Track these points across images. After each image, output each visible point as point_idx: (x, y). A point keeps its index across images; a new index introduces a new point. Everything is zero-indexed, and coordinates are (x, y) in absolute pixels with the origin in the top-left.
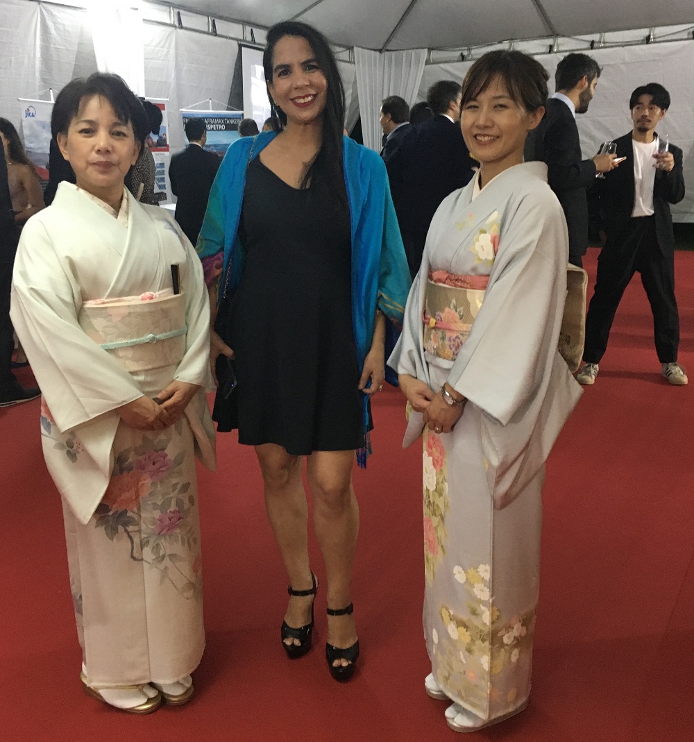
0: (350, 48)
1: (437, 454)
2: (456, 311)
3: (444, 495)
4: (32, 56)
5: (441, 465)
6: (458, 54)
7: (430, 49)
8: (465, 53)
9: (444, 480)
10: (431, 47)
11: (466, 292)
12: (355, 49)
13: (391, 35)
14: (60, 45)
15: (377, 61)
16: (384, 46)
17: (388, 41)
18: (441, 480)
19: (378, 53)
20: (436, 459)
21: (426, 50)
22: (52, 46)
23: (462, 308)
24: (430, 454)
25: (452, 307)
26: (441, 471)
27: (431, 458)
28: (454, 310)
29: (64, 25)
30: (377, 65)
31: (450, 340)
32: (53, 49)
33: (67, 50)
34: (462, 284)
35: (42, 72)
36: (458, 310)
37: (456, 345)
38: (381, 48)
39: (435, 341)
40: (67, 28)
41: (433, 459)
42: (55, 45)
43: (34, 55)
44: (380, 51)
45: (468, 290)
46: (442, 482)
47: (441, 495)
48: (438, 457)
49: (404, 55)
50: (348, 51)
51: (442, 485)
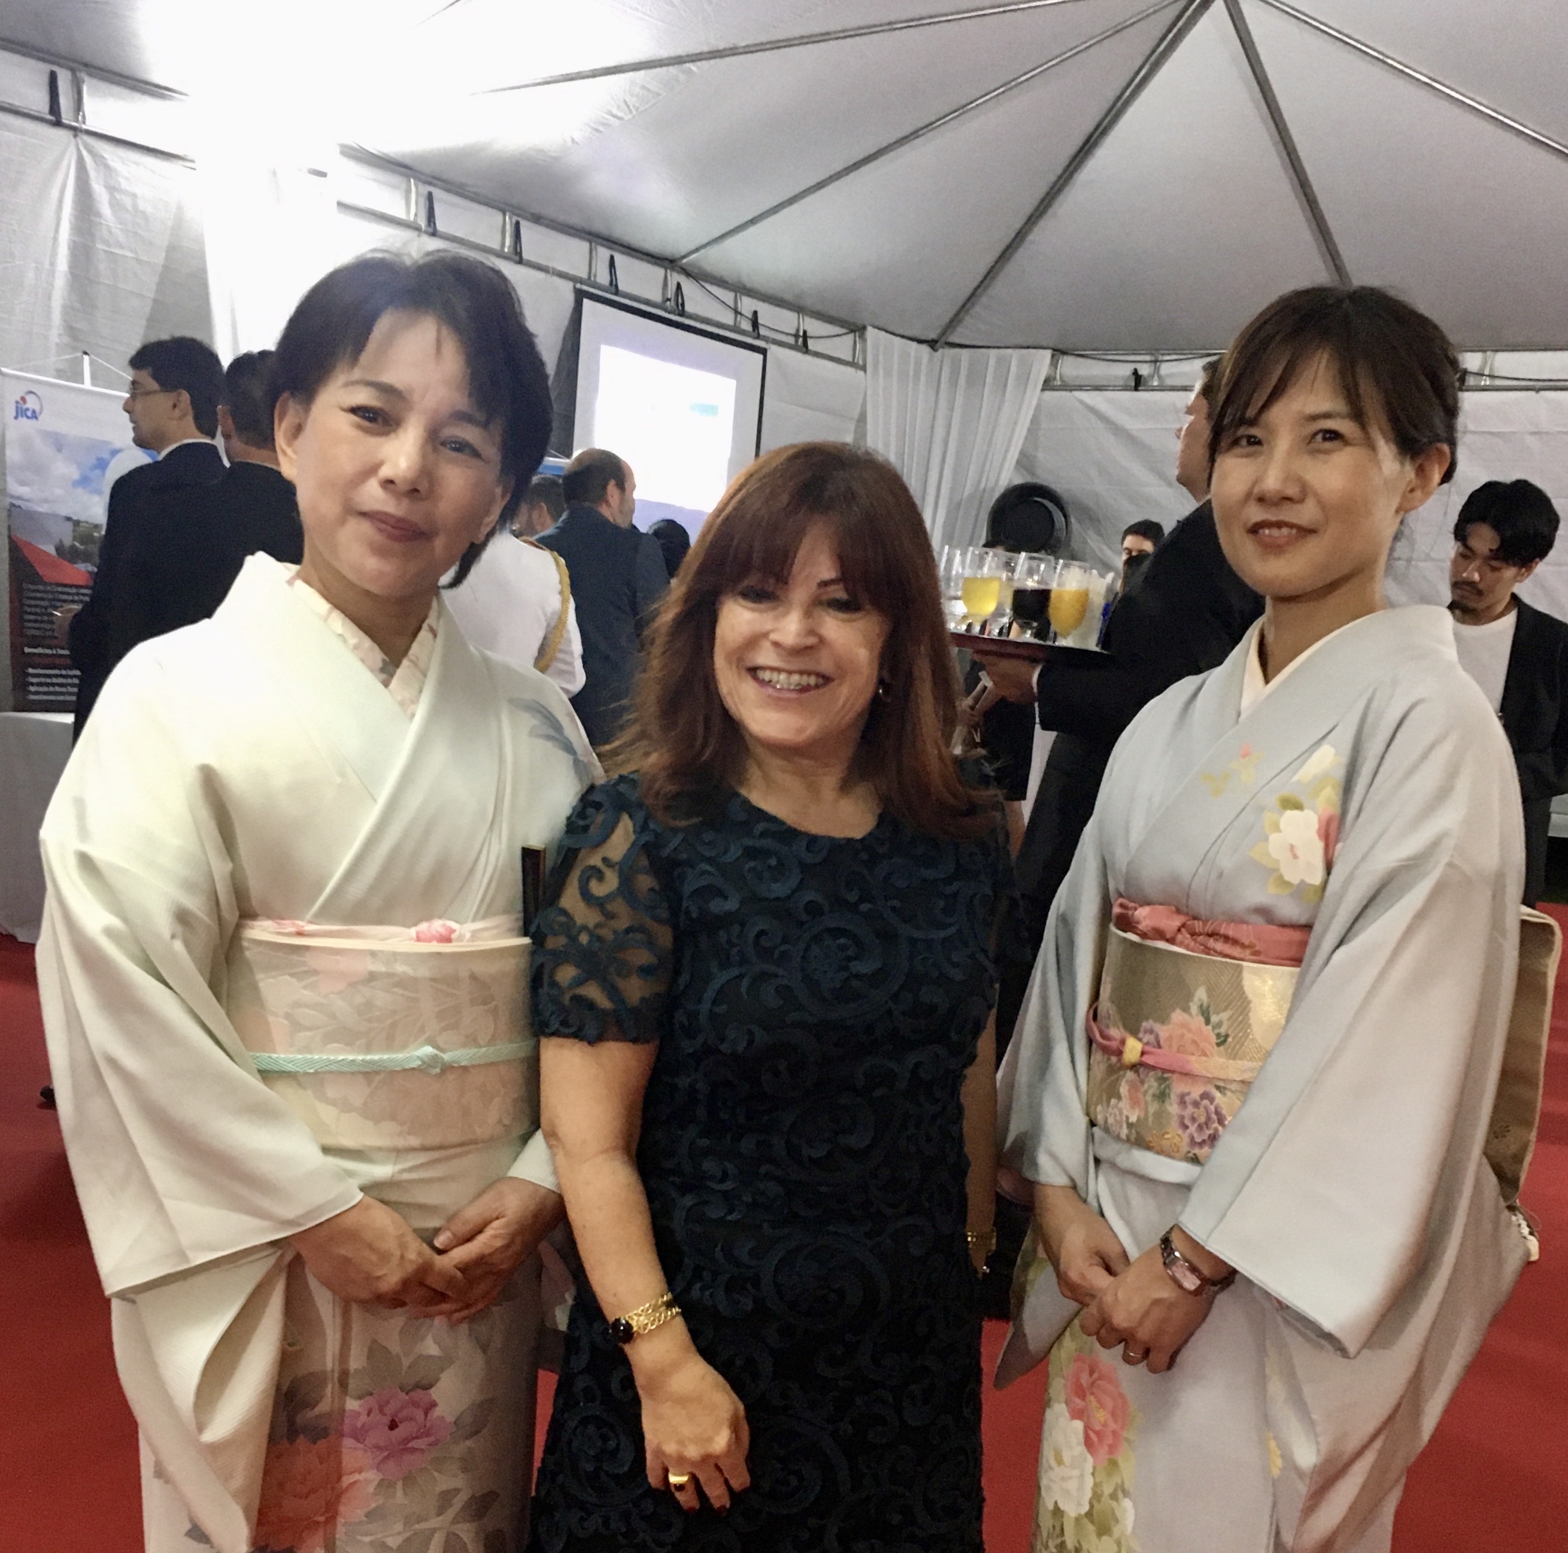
0: (857, 329)
1: (1100, 1416)
2: (1208, 1022)
3: (1116, 1531)
4: (47, 266)
5: (1112, 1449)
6: (1125, 370)
7: (1059, 352)
8: (1144, 370)
9: (1120, 1492)
10: (1060, 347)
11: (1239, 969)
12: (871, 332)
13: (963, 306)
14: (122, 247)
15: (924, 368)
16: (944, 333)
17: (954, 322)
18: (1107, 1490)
19: (925, 349)
20: (1098, 1428)
21: (1048, 354)
22: (100, 246)
23: (1224, 1016)
24: (1077, 1414)
25: (1194, 1008)
26: (1113, 1464)
27: (1079, 1425)
28: (1202, 1019)
29: (134, 196)
30: (923, 378)
31: (1182, 1102)
32: (102, 256)
33: (138, 260)
34: (1227, 948)
35: (68, 310)
36: (1214, 1019)
37: (1202, 1119)
38: (932, 335)
39: (1134, 1103)
40: (142, 205)
41: (1087, 1428)
42: (109, 246)
43: (52, 264)
44: (933, 344)
45: (1244, 964)
46: (1114, 1496)
47: (1103, 1530)
48: (1105, 1425)
49: (992, 362)
50: (851, 336)
51: (1114, 1504)
